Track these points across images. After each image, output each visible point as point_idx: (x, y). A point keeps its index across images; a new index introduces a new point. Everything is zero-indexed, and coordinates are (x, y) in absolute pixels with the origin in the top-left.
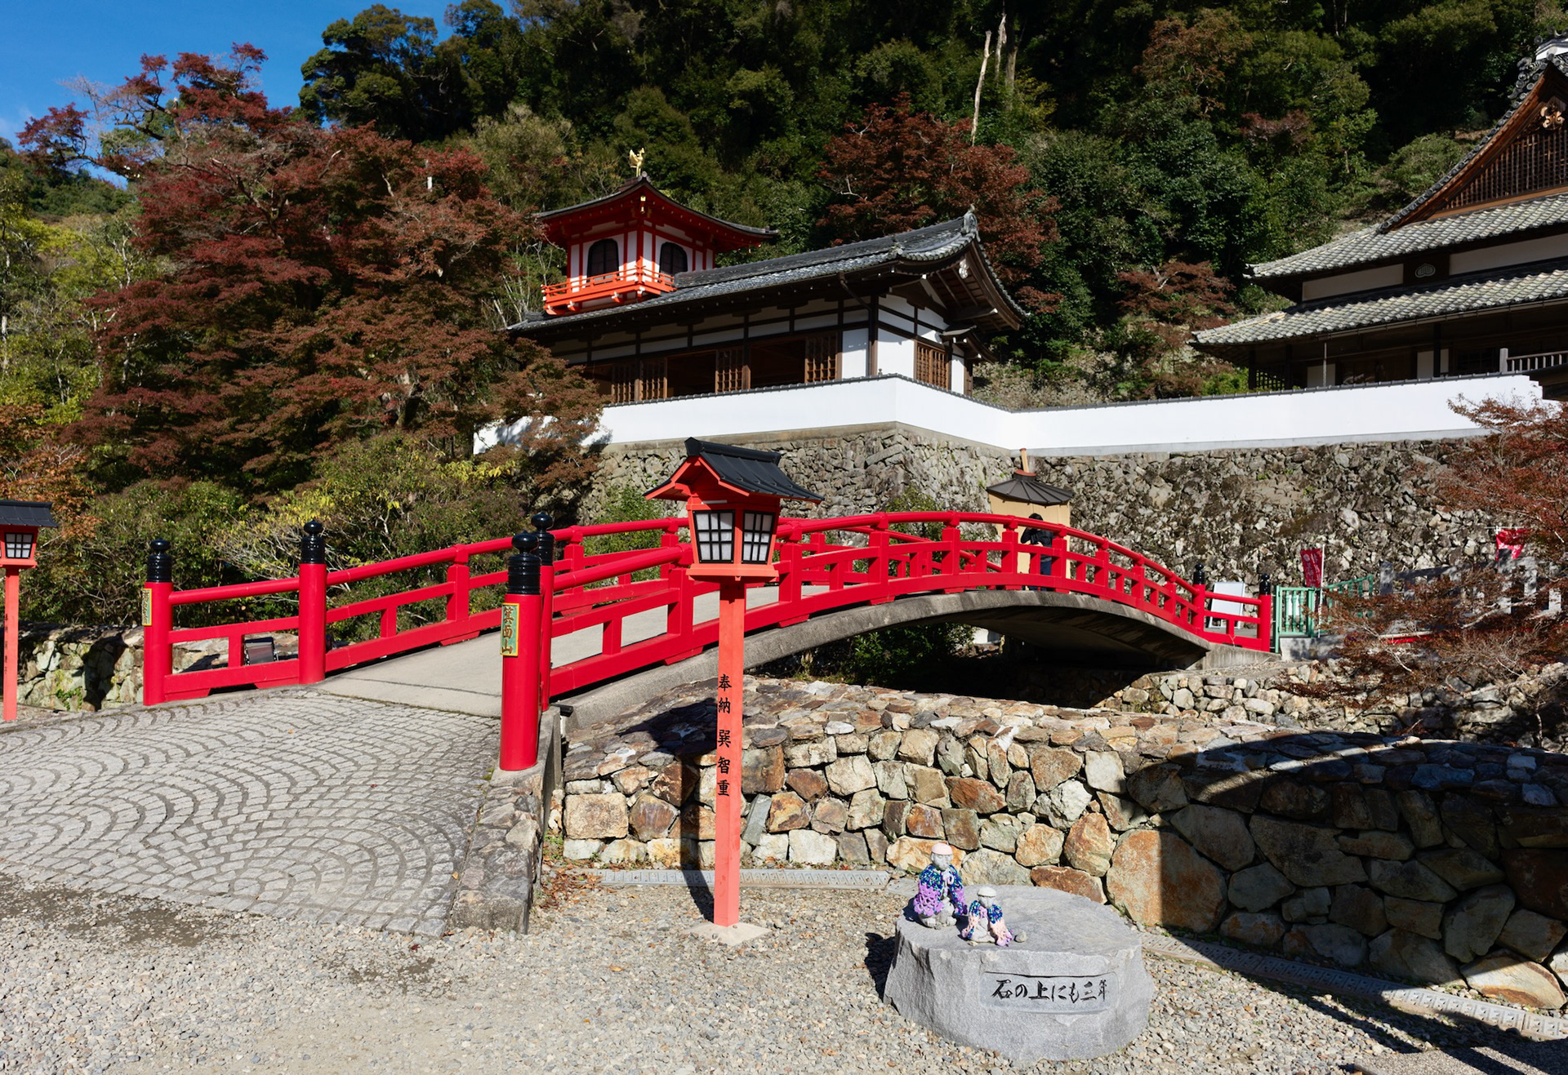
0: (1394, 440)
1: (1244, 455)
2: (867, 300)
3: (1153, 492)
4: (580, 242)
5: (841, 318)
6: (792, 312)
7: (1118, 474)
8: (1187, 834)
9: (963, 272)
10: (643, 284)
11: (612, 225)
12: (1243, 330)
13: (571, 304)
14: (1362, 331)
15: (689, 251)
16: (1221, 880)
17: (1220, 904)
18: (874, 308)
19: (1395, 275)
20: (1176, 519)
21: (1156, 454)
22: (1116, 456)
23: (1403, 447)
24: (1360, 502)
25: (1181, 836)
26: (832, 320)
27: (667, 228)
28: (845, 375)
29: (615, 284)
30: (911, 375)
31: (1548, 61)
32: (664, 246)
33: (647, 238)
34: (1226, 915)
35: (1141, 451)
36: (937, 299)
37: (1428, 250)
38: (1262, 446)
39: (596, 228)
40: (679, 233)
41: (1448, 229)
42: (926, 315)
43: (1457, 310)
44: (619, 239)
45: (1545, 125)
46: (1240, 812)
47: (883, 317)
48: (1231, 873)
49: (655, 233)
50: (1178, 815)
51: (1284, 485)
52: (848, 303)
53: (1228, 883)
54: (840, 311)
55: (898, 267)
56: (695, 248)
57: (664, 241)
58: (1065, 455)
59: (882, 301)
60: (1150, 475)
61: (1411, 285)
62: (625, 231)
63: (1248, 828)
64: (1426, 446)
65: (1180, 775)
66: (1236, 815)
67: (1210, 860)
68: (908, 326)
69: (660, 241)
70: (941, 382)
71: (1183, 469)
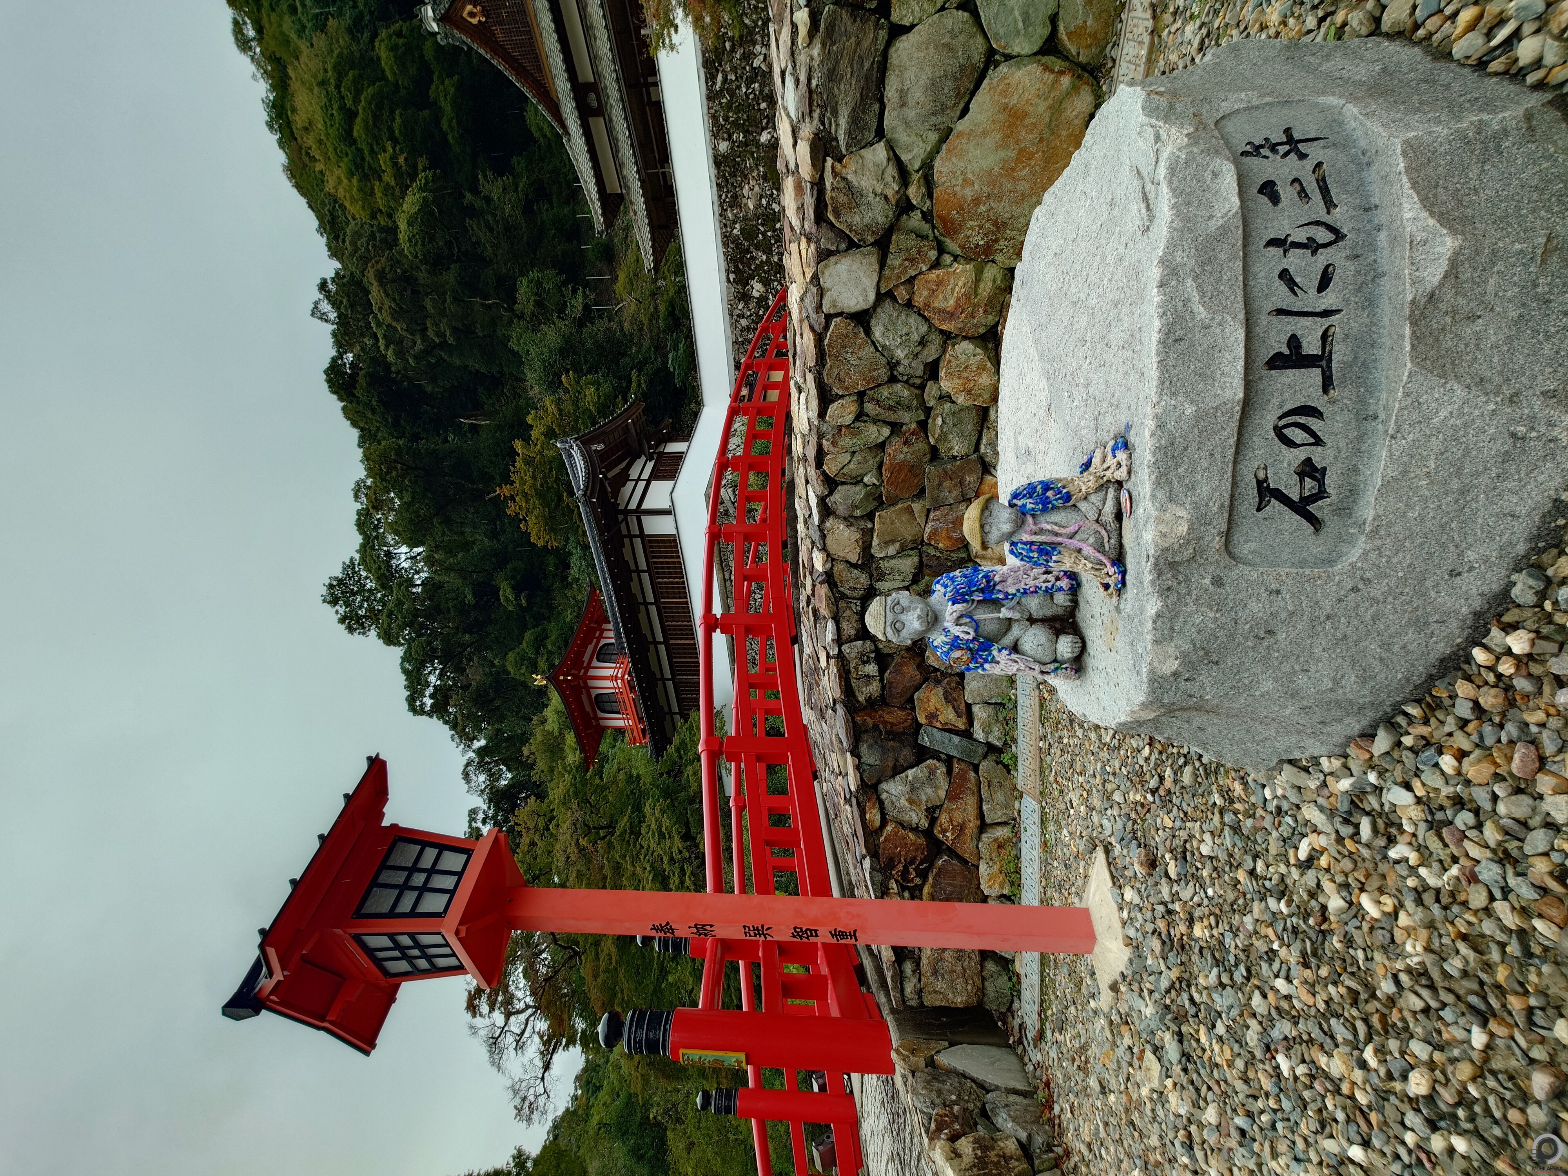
0: (706, 108)
1: (725, 226)
2: (621, 517)
3: (755, 294)
4: (598, 719)
5: (636, 536)
6: (634, 571)
7: (744, 322)
8: (933, 137)
9: (600, 447)
10: (623, 676)
11: (584, 697)
12: (643, 234)
13: (641, 726)
14: (636, 143)
15: (603, 642)
16: (1003, 68)
17: (1047, 68)
18: (627, 512)
19: (598, 124)
20: (775, 276)
21: (728, 293)
22: (731, 325)
23: (711, 96)
24: (754, 129)
25: (937, 150)
26: (638, 542)
27: (586, 659)
28: (674, 532)
29: (625, 696)
30: (672, 483)
31: (439, 20)
32: (599, 660)
33: (592, 673)
34: (1065, 56)
35: (727, 306)
36: (623, 465)
37: (575, 98)
38: (718, 211)
39: (588, 708)
40: (590, 648)
41: (562, 86)
42: (634, 473)
43: (615, 70)
44: (594, 693)
45: (484, 19)
46: (889, 44)
47: (633, 505)
48: (991, 52)
49: (589, 667)
50: (904, 157)
51: (746, 191)
52: (624, 532)
53: (1008, 57)
54: (631, 537)
55: (591, 497)
56: (601, 637)
57: (595, 659)
58: (732, 363)
59: (622, 507)
60: (745, 297)
61: (601, 111)
62: (588, 689)
63: (913, 26)
64: (710, 78)
65: (839, 159)
66: (892, 50)
67: (973, 94)
68: (642, 485)
69: (595, 663)
70: (678, 459)
71: (737, 271)
